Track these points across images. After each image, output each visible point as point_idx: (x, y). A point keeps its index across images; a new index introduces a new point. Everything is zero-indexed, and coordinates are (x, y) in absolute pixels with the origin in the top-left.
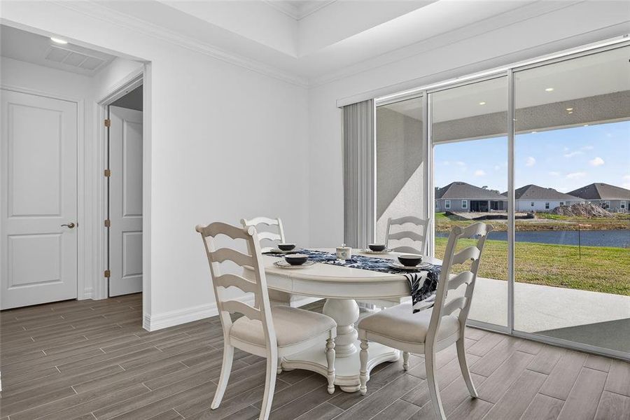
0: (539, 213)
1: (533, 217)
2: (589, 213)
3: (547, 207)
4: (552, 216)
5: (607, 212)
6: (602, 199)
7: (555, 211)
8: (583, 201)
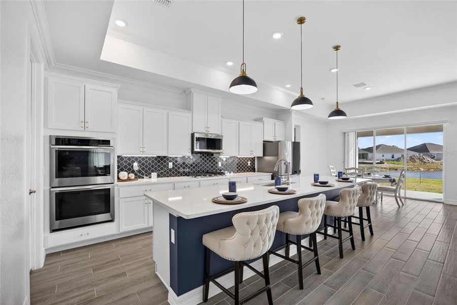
0: (387, 160)
1: (383, 163)
2: (421, 161)
3: (393, 157)
4: (397, 163)
5: (434, 161)
6: (431, 153)
7: (398, 160)
8: (417, 154)
